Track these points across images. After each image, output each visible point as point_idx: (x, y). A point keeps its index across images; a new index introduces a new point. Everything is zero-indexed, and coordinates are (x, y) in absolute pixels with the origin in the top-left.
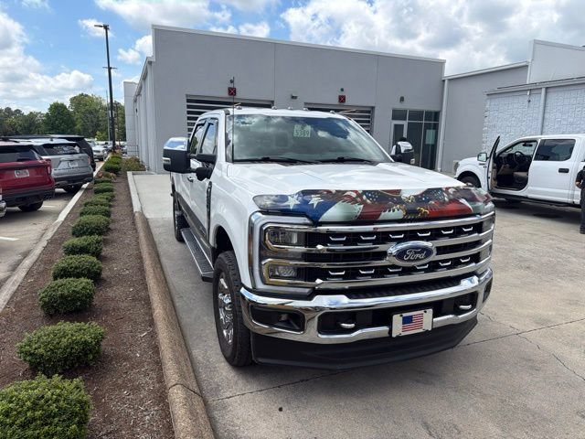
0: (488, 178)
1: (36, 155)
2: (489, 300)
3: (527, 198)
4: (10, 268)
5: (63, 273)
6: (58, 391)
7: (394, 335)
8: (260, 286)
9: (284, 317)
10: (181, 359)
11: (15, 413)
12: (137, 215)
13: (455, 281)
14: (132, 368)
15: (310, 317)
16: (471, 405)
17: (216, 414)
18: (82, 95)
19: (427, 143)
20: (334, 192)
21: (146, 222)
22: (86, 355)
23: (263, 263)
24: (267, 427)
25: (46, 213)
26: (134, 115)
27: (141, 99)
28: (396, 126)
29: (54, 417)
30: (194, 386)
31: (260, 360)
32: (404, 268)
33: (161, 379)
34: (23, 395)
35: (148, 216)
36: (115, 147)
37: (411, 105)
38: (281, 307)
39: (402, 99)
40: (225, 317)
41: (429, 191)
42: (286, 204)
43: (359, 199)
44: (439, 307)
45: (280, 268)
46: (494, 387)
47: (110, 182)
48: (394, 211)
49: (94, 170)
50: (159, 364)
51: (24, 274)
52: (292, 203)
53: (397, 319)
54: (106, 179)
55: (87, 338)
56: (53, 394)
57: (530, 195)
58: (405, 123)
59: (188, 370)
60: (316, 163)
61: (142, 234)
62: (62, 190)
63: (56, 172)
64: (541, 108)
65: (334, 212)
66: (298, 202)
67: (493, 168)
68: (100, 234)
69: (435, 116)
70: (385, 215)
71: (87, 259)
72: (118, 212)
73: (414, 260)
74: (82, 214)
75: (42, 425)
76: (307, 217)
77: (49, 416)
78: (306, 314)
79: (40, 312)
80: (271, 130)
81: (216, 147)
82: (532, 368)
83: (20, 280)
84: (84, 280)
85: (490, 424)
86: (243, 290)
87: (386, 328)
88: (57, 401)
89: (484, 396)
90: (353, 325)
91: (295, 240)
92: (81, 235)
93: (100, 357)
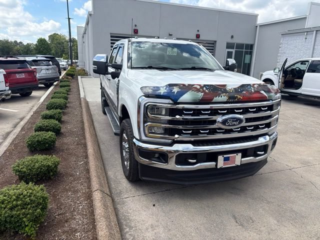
0: (279, 82)
1: (28, 66)
2: (274, 150)
3: (301, 94)
4: (14, 126)
5: (40, 129)
6: (31, 191)
7: (218, 167)
8: (144, 138)
9: (157, 155)
10: (101, 177)
11: (7, 202)
12: (82, 99)
13: (256, 138)
14: (74, 180)
15: (171, 156)
16: (261, 207)
17: (119, 206)
18: (55, 34)
19: (246, 62)
20: (187, 85)
21: (87, 103)
22: (49, 172)
23: (146, 125)
24: (146, 215)
25: (34, 98)
26: (82, 45)
27: (86, 36)
28: (228, 52)
29: (28, 205)
30: (107, 191)
31: (144, 178)
32: (226, 130)
33: (89, 187)
34: (11, 192)
35: (88, 100)
36: (72, 63)
37: (237, 40)
38: (157, 150)
39: (232, 37)
40: (126, 155)
41: (243, 86)
42: (159, 91)
43: (201, 90)
44: (245, 153)
45: (155, 128)
46: (274, 198)
47: (69, 81)
48: (221, 97)
49: (60, 75)
50: (89, 179)
51: (20, 129)
52: (162, 91)
53: (221, 158)
54: (67, 80)
55: (50, 164)
56: (27, 193)
57: (303, 93)
58: (233, 51)
59: (104, 183)
60: (179, 70)
61: (84, 110)
62: (43, 85)
63: (40, 75)
64: (313, 42)
65: (187, 97)
66: (166, 91)
67: (283, 76)
68: (61, 109)
69: (251, 47)
70: (216, 99)
71: (54, 122)
72: (72, 98)
73: (232, 125)
74: (52, 98)
75: (22, 209)
76: (171, 99)
77: (25, 204)
78: (169, 155)
79: (27, 150)
80: (155, 52)
81: (122, 60)
82: (297, 188)
83: (18, 132)
84: (50, 133)
85: (271, 218)
86: (134, 140)
87: (214, 163)
88: (30, 196)
89: (268, 203)
90: (195, 161)
91: (164, 113)
92: (51, 109)
93: (57, 174)
